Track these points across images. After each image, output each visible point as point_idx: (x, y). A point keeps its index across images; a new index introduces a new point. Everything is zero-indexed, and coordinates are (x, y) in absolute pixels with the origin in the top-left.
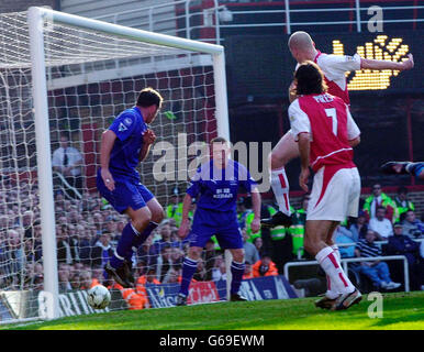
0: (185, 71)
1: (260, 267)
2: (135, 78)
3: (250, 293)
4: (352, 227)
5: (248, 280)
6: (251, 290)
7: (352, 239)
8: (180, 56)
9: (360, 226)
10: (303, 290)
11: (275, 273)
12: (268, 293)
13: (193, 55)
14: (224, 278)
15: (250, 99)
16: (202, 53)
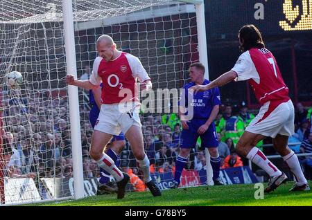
0: (175, 17)
1: (230, 160)
2: (138, 22)
3: (224, 179)
4: (299, 131)
5: (222, 170)
6: (225, 177)
7: (299, 139)
8: (171, 6)
9: (305, 130)
10: (262, 177)
11: (241, 164)
12: (237, 179)
13: (180, 4)
14: (205, 169)
15: (223, 37)
16: (187, 4)
